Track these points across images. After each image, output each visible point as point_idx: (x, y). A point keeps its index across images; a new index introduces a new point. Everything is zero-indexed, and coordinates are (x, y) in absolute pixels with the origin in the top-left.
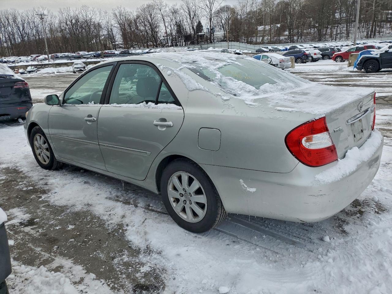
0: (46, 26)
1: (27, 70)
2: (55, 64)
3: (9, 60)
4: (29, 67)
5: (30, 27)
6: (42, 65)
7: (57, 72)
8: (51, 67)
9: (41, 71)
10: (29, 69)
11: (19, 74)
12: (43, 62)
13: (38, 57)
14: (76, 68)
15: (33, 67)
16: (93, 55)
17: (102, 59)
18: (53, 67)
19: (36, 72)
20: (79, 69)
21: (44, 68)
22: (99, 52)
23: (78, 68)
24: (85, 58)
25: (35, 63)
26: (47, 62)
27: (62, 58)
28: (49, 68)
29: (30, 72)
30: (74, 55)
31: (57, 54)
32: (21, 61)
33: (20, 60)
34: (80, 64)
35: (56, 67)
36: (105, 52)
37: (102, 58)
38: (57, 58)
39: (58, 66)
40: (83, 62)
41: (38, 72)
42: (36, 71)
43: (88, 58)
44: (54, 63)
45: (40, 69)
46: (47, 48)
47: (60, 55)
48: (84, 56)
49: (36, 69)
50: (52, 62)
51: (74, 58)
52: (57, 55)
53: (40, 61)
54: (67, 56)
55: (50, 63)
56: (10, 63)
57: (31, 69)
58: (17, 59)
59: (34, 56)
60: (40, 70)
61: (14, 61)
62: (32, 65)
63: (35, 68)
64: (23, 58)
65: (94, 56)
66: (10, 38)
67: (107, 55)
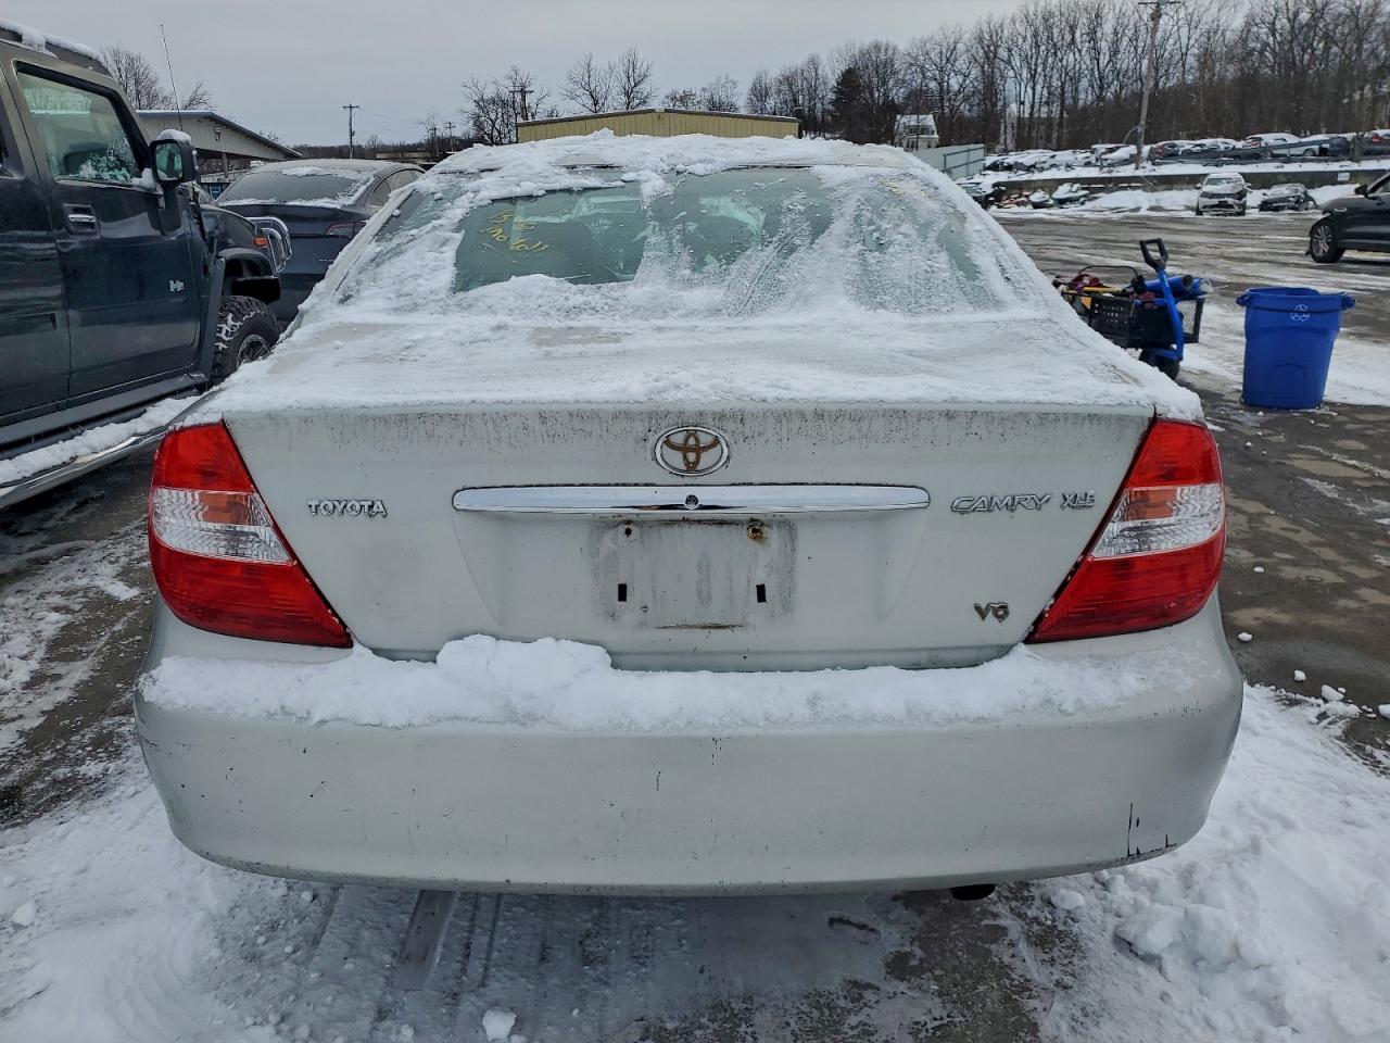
0: (1192, 42)
1: (1054, 196)
2: (1155, 177)
3: (1020, 161)
4: (1065, 185)
5: (1136, 49)
6: (1109, 180)
7: (1151, 209)
8: (1138, 187)
9: (1098, 201)
10: (1062, 192)
11: (1030, 207)
12: (1117, 169)
13: (1111, 151)
14: (1205, 195)
15: (1076, 186)
16: (1316, 147)
17: (1348, 163)
18: (1144, 189)
19: (1083, 203)
20: (1215, 201)
21: (1112, 192)
22: (1349, 136)
23: (1213, 196)
24: (1275, 157)
25: (1093, 173)
26: (1128, 171)
27: (1189, 155)
28: (1130, 192)
29: (1061, 202)
30: (1239, 145)
31: (1176, 142)
32: (1053, 166)
33: (1052, 161)
34: (1229, 180)
35: (1153, 191)
36: (1377, 136)
37: (1352, 160)
38: (1172, 156)
39: (1162, 187)
40: (1243, 175)
41: (1088, 205)
42: (1082, 199)
43: (1288, 160)
44: (1154, 173)
45: (1096, 195)
46: (1143, 122)
47: (1185, 145)
48: (1276, 152)
49: (1086, 192)
50: (1147, 169)
51: (1233, 157)
52: (1174, 146)
53: (1110, 165)
54: (1210, 150)
55: (1140, 173)
56: (1020, 172)
57: (1070, 191)
58: (1044, 159)
59: (1101, 147)
60: (1097, 198)
61: (1034, 166)
62: (1074, 181)
63: (1083, 189)
64: (1065, 156)
65: (1323, 152)
66: (1063, 90)
67: (1378, 147)
